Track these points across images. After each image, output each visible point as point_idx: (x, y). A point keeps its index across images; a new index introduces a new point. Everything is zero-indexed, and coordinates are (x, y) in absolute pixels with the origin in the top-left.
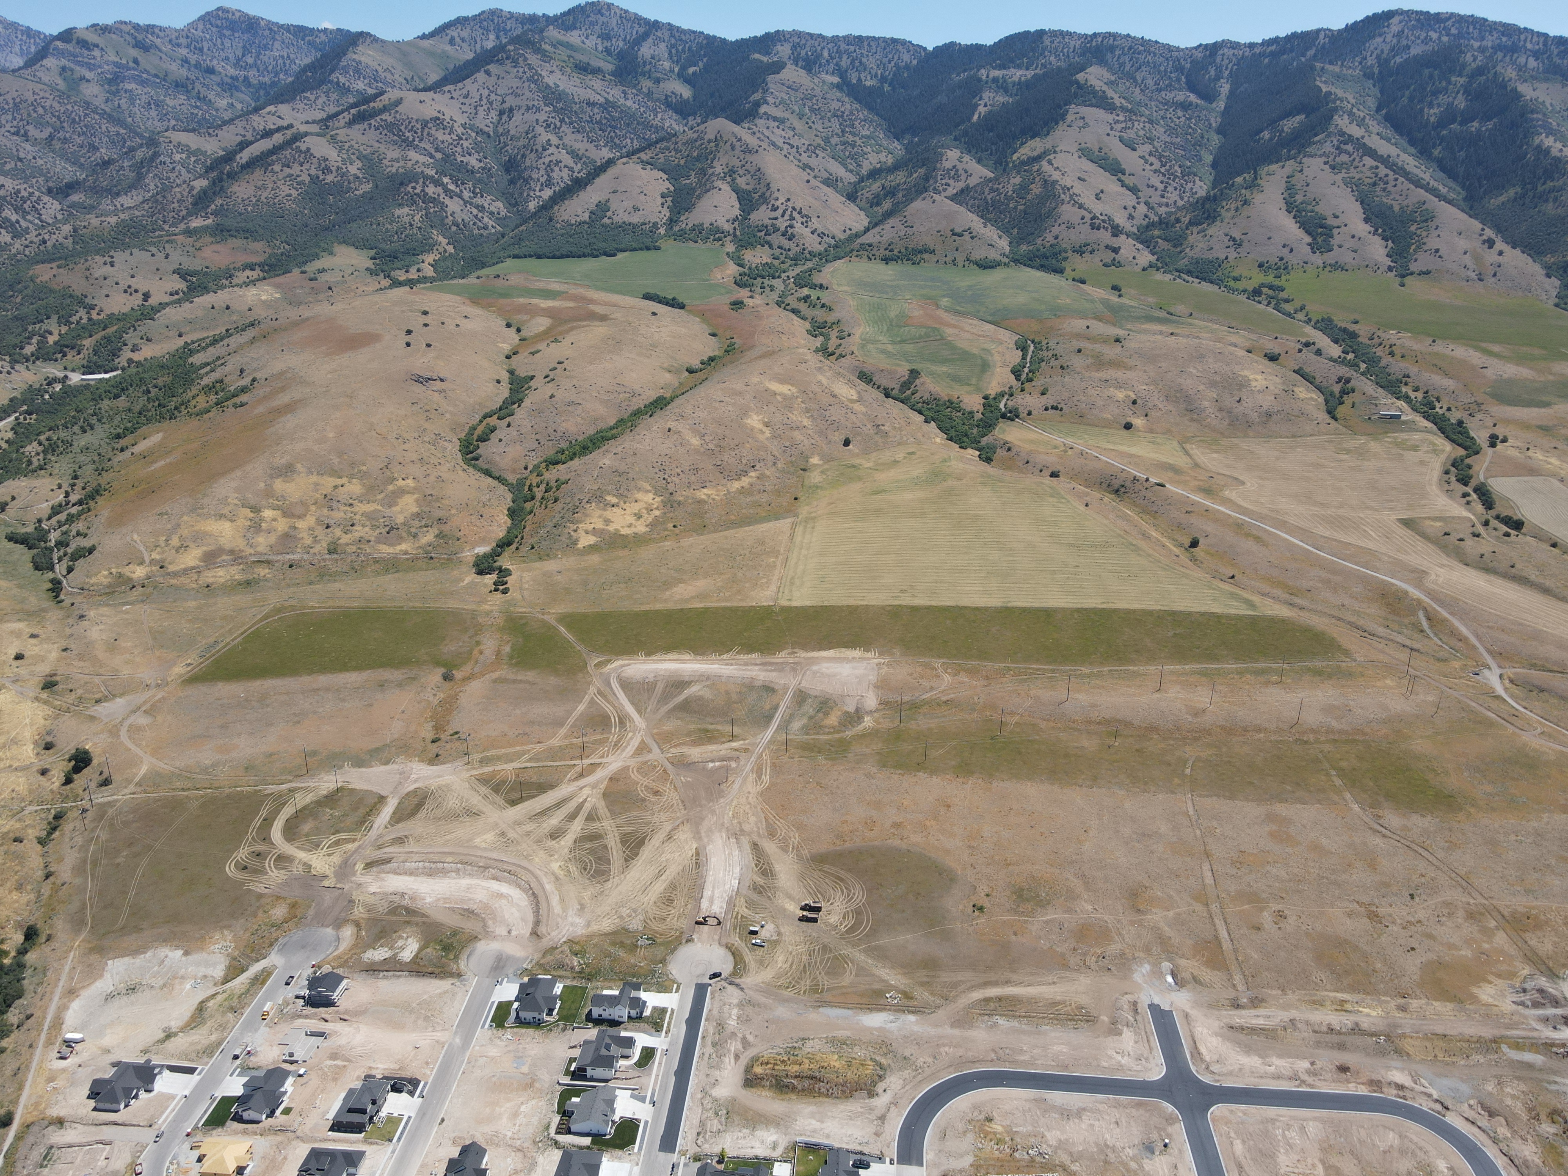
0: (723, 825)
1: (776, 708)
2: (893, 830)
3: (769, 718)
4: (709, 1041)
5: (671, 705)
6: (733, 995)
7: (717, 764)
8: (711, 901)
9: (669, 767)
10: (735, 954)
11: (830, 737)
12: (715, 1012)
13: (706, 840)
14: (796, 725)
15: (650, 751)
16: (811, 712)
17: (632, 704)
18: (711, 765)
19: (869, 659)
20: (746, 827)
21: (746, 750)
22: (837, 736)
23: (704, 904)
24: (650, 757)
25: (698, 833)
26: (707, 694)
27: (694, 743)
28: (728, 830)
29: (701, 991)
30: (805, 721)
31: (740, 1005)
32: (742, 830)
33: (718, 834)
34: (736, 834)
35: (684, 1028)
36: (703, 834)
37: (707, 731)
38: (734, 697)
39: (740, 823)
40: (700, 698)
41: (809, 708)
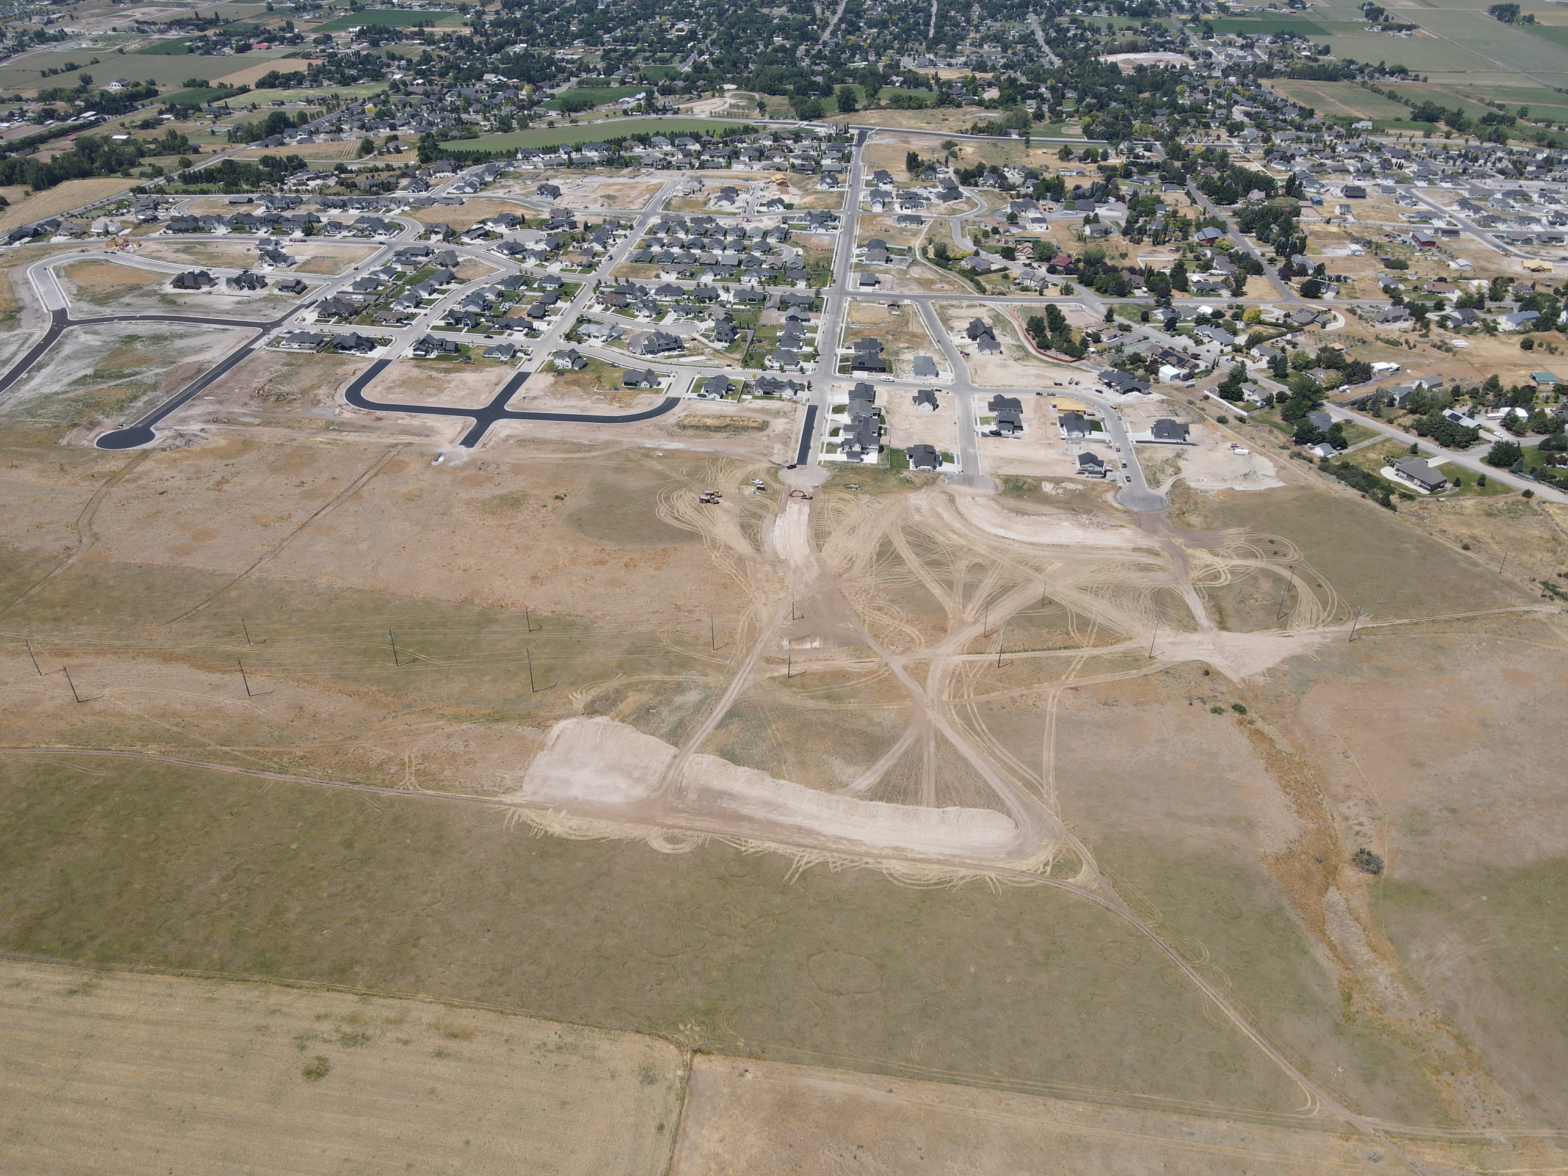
0: (795, 572)
1: (720, 725)
2: (607, 558)
3: (733, 714)
4: (793, 440)
5: (898, 749)
6: (777, 459)
7: (808, 646)
8: (800, 512)
9: (872, 643)
10: (777, 480)
11: (646, 677)
12: (790, 452)
13: (812, 559)
14: (692, 697)
15: (905, 668)
16: (665, 711)
17: (965, 759)
18: (816, 644)
19: (530, 805)
20: (767, 568)
21: (769, 661)
22: (634, 679)
23: (806, 510)
24: (904, 660)
25: (820, 566)
26: (839, 768)
27: (843, 675)
28: (789, 567)
29: (803, 458)
30: (678, 700)
31: (772, 454)
32: (773, 566)
33: (799, 563)
34: (777, 562)
35: (812, 444)
36: (815, 564)
37: (828, 697)
38: (789, 755)
39: (775, 572)
40: (850, 760)
41: (668, 718)
